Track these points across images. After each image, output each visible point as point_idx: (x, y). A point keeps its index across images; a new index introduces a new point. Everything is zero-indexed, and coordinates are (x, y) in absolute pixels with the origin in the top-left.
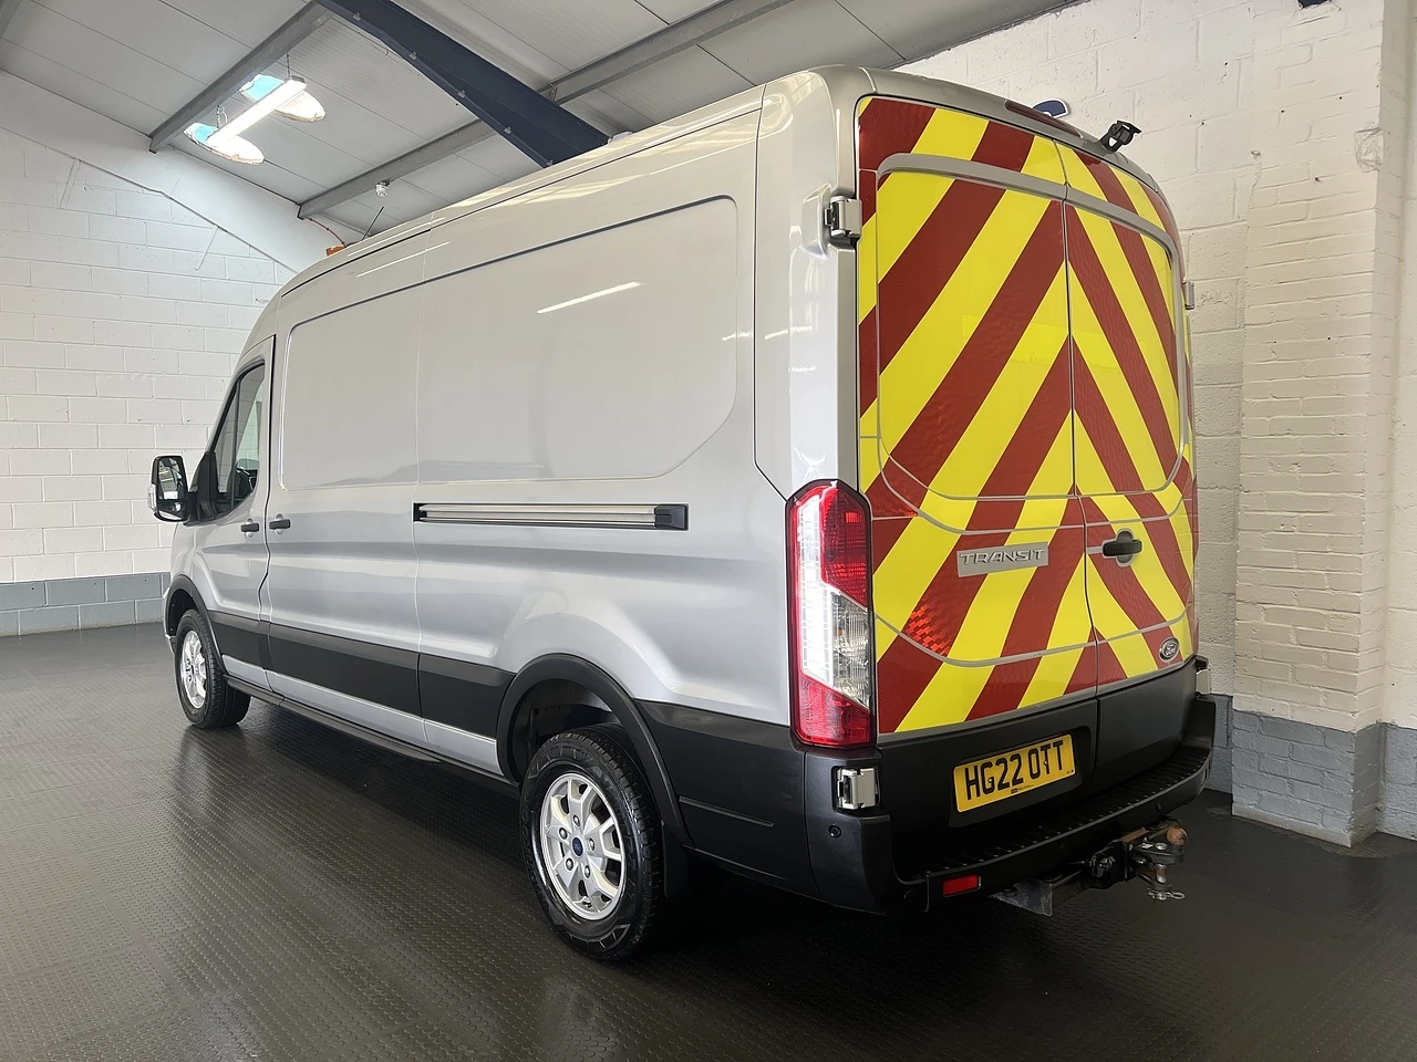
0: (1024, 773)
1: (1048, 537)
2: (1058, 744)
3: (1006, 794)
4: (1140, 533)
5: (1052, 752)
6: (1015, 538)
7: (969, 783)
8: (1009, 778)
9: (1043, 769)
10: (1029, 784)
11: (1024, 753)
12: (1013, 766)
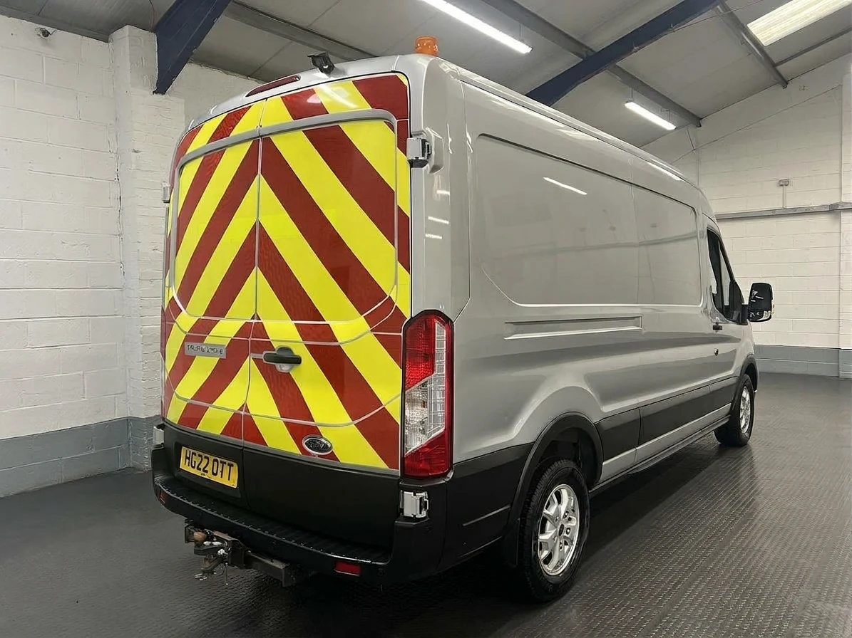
0: (209, 468)
1: (226, 342)
2: (231, 466)
3: (199, 473)
4: (300, 350)
5: (226, 468)
6: (208, 340)
7: (187, 458)
8: (202, 466)
9: (219, 474)
10: (208, 476)
11: (212, 458)
12: (205, 461)
